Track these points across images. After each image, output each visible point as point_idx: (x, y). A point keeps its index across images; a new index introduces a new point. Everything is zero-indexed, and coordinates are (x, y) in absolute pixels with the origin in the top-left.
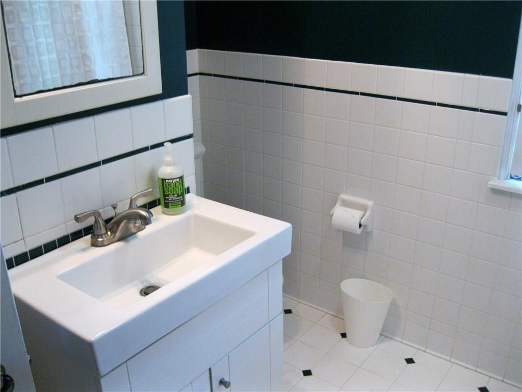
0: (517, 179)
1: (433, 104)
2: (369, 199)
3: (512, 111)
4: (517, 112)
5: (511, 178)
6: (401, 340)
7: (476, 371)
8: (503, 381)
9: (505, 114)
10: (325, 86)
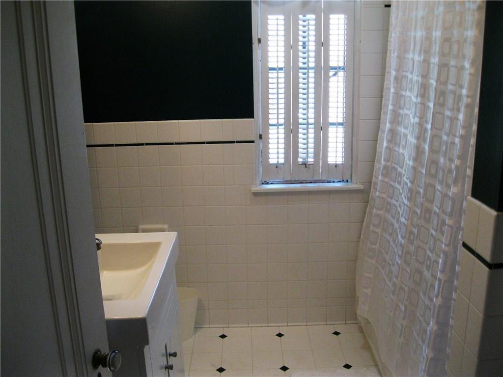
0: (266, 184)
1: (203, 143)
2: (164, 224)
3: (256, 139)
4: (259, 140)
5: (262, 184)
6: (208, 326)
7: (268, 326)
8: (288, 326)
9: (253, 142)
10: (114, 143)
